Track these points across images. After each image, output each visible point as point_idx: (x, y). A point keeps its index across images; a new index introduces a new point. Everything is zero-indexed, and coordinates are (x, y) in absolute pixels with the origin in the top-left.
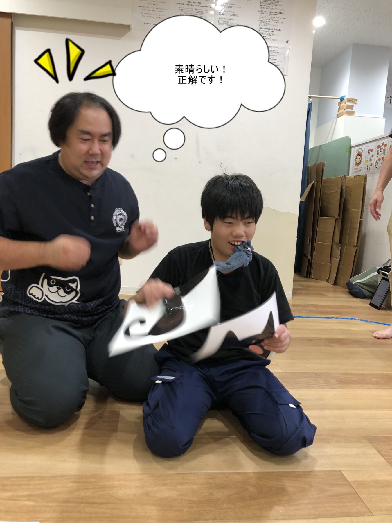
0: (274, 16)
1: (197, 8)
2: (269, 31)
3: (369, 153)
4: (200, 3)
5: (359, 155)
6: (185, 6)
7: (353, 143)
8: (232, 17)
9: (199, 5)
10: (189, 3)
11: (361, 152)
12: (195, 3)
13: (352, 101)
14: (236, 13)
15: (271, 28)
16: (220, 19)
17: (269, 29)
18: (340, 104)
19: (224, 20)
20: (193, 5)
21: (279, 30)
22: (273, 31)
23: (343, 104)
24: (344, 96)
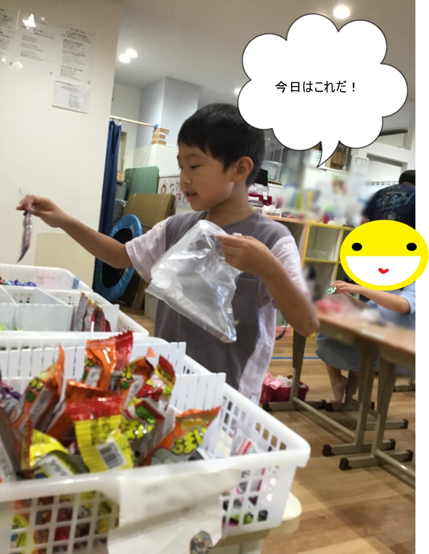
0: (77, 57)
2: (71, 70)
3: (171, 187)
5: (164, 186)
7: (161, 174)
8: (36, 52)
11: (165, 184)
13: (164, 131)
14: (39, 48)
15: (73, 68)
18: (154, 131)
19: (26, 52)
21: (81, 71)
23: (156, 133)
24: (158, 125)
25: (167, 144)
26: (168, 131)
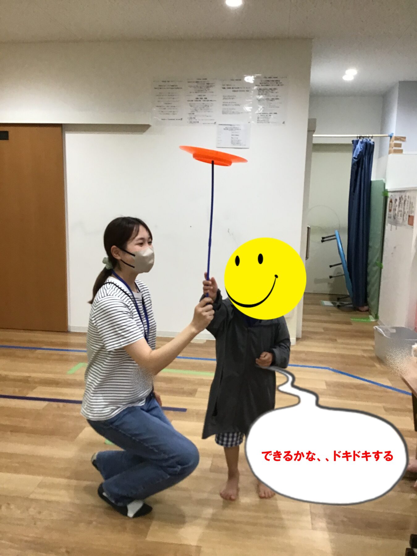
0: (271, 102)
1: (204, 102)
2: (267, 116)
3: (395, 202)
4: (206, 98)
6: (194, 102)
8: (235, 107)
9: (206, 100)
10: (198, 100)
11: (392, 199)
12: (202, 98)
13: (400, 139)
14: (237, 103)
15: (268, 113)
16: (224, 110)
17: (267, 114)
18: (390, 140)
19: (227, 110)
20: (200, 101)
21: (276, 113)
22: (270, 114)
24: (393, 134)
25: (404, 152)
26: (405, 138)
